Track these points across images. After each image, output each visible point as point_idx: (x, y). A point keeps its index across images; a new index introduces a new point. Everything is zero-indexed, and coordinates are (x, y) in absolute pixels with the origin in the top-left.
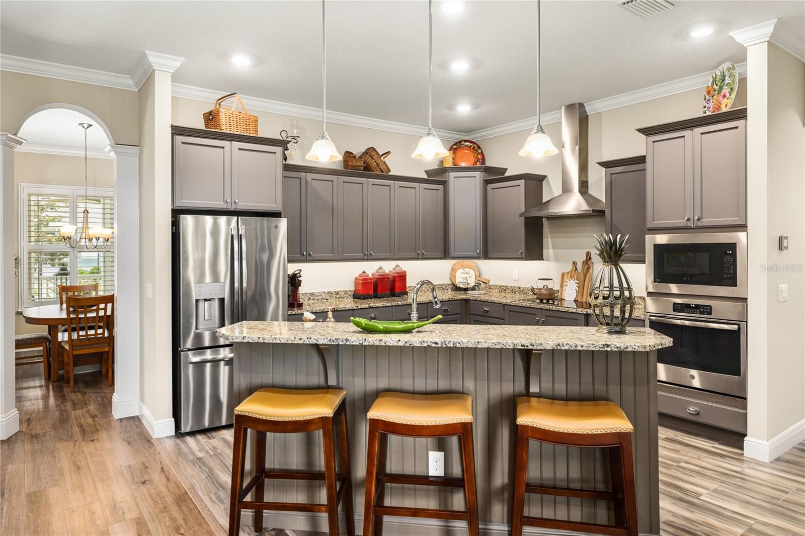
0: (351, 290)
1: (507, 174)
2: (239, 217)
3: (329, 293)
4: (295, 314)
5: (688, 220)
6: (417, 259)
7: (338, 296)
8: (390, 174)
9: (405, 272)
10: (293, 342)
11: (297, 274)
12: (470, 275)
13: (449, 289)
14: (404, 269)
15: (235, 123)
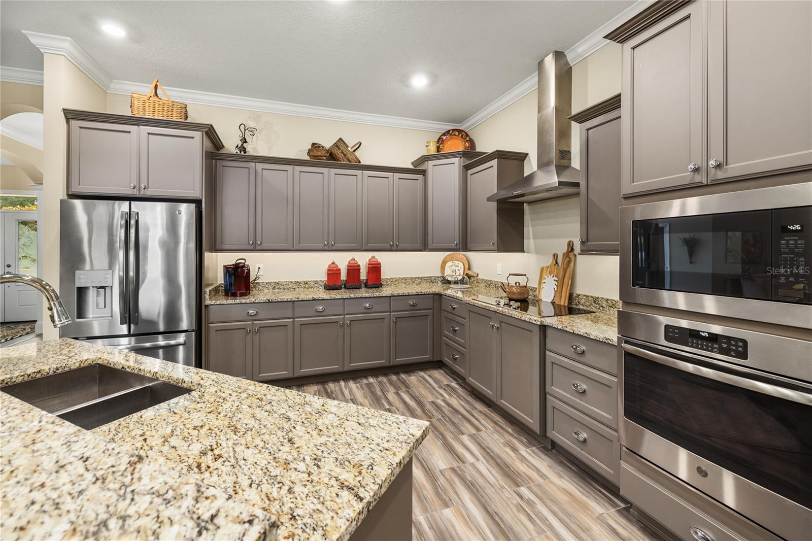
0: (323, 280)
2: (132, 202)
3: (296, 282)
4: (220, 304)
5: (696, 170)
6: (390, 250)
7: (307, 286)
8: (360, 163)
9: (380, 264)
12: (459, 268)
13: (439, 282)
15: (151, 109)
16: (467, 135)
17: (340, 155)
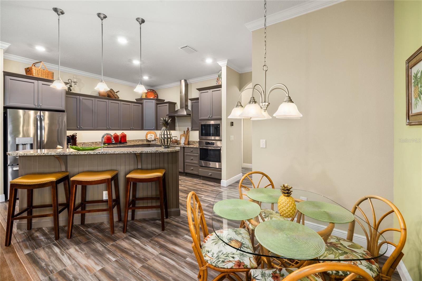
1: (165, 101)
2: (41, 111)
3: (92, 142)
5: (209, 117)
6: (131, 130)
7: (96, 144)
8: (119, 99)
9: (126, 135)
10: (40, 155)
11: (75, 135)
12: (153, 136)
13: (145, 141)
14: (125, 133)
15: (41, 74)
16: (156, 92)
17: (112, 96)
